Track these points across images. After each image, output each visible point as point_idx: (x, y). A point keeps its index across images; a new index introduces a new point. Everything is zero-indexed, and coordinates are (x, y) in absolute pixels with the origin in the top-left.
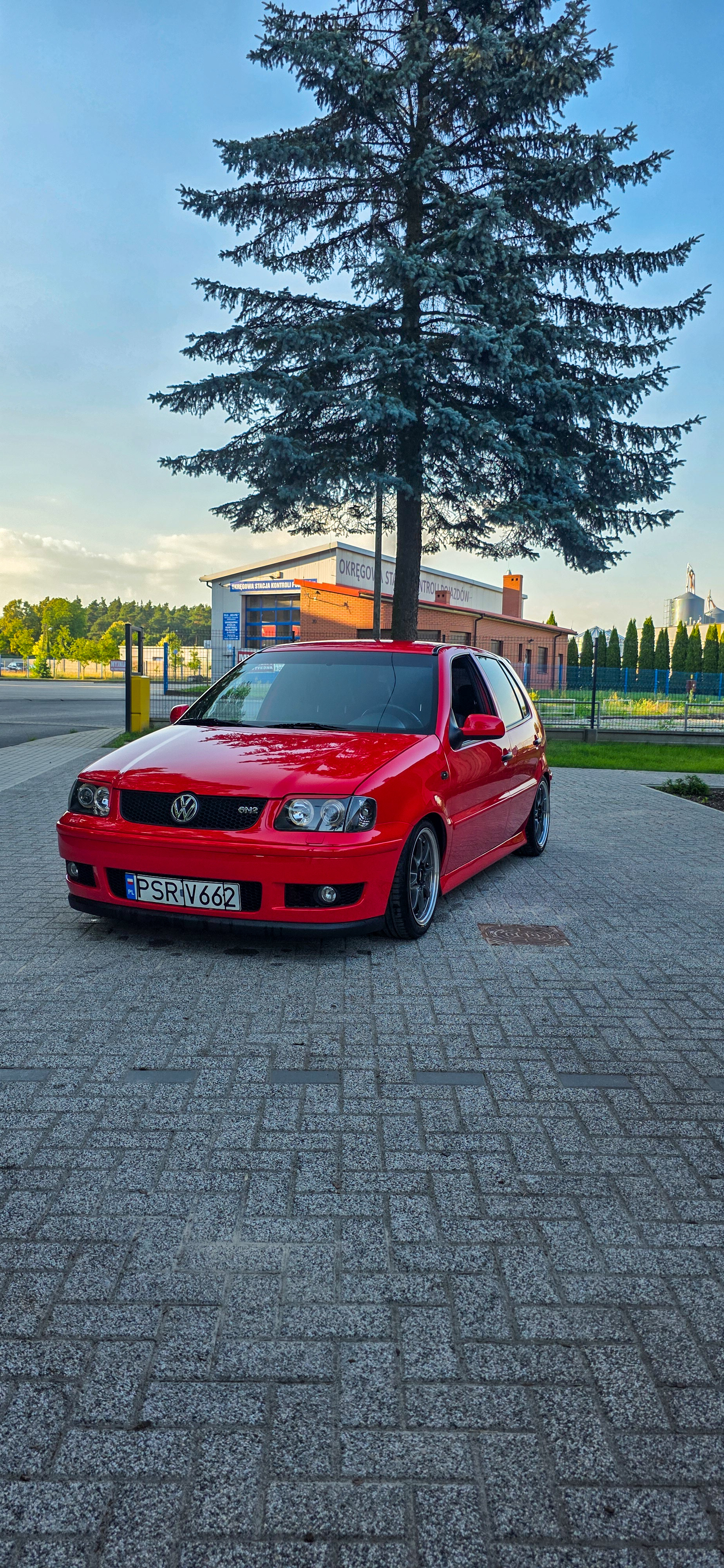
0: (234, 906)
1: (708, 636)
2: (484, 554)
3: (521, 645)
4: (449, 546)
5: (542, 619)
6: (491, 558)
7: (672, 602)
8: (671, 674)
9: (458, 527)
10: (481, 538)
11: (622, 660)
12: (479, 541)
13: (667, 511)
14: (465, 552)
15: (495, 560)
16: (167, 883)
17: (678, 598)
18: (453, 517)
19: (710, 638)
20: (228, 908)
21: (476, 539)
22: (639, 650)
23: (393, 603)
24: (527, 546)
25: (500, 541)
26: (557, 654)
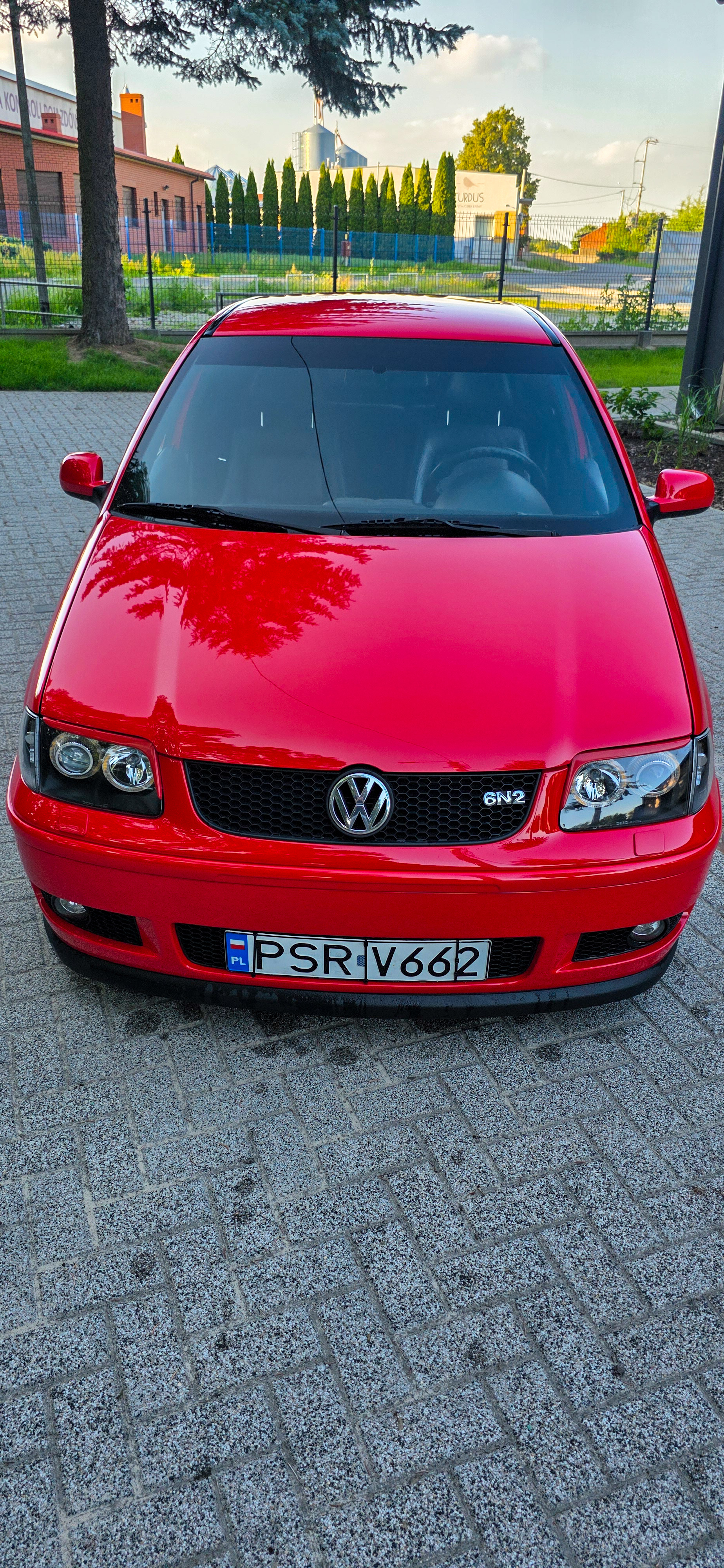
0: (475, 974)
1: (353, 184)
2: (185, 75)
3: (155, 193)
4: (130, 59)
5: (167, 157)
6: (194, 81)
7: (301, 136)
8: (315, 232)
9: (136, 29)
10: (176, 49)
11: (262, 212)
12: (172, 54)
13: (455, 26)
14: (151, 69)
15: (200, 84)
16: (327, 948)
17: (307, 131)
18: (133, 12)
19: (356, 186)
20: (459, 979)
21: (168, 49)
22: (280, 200)
23: (80, 149)
24: (245, 65)
25: (205, 55)
26: (195, 205)
